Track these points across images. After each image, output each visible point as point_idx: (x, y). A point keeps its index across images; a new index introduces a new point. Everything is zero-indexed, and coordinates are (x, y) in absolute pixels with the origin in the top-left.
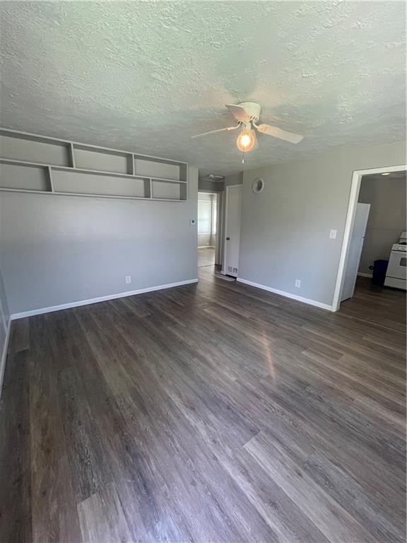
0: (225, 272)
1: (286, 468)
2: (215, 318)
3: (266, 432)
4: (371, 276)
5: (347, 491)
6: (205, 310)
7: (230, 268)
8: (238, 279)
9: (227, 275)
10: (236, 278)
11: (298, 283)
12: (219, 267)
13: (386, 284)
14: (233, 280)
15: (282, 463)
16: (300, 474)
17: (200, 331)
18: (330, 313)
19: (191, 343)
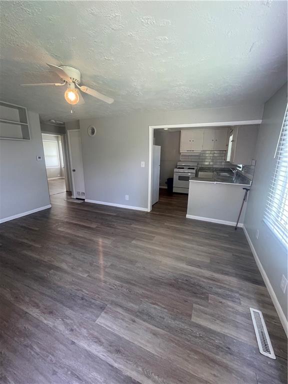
0: (75, 196)
1: (126, 322)
2: (68, 233)
3: (111, 304)
4: (166, 187)
5: (160, 317)
6: (59, 229)
7: (78, 193)
8: (86, 201)
9: (77, 199)
10: (84, 200)
11: (127, 197)
12: (69, 193)
13: (174, 191)
14: (82, 201)
15: (123, 320)
16: (134, 321)
17: (55, 247)
18: (147, 213)
19: (46, 259)
